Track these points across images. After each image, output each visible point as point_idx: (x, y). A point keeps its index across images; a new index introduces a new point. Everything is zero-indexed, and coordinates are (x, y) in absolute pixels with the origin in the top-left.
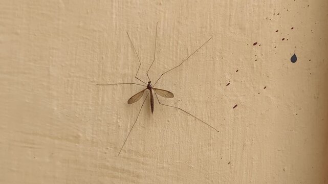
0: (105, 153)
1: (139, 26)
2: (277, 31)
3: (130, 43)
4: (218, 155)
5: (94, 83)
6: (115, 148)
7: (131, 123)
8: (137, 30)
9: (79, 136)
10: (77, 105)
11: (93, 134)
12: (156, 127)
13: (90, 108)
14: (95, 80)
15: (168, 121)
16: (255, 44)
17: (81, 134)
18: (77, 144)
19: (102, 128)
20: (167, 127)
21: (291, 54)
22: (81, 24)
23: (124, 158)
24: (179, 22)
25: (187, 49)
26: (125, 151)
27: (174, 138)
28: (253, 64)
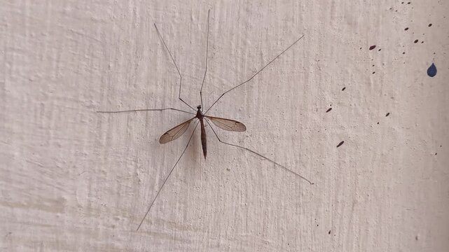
0: (113, 227)
1: (177, 14)
2: (407, 29)
3: (159, 43)
4: (311, 221)
5: (92, 110)
6: (132, 218)
7: (161, 175)
8: (173, 21)
9: (63, 200)
10: (60, 146)
11: (89, 195)
12: (206, 179)
13: (85, 151)
14: (94, 103)
15: (227, 169)
16: (372, 48)
17: (66, 197)
18: (59, 214)
19: (107, 185)
20: (225, 180)
21: (427, 64)
22: (68, 9)
23: (149, 233)
24: (247, 10)
25: (262, 54)
26: (150, 222)
27: (238, 198)
28: (369, 79)
